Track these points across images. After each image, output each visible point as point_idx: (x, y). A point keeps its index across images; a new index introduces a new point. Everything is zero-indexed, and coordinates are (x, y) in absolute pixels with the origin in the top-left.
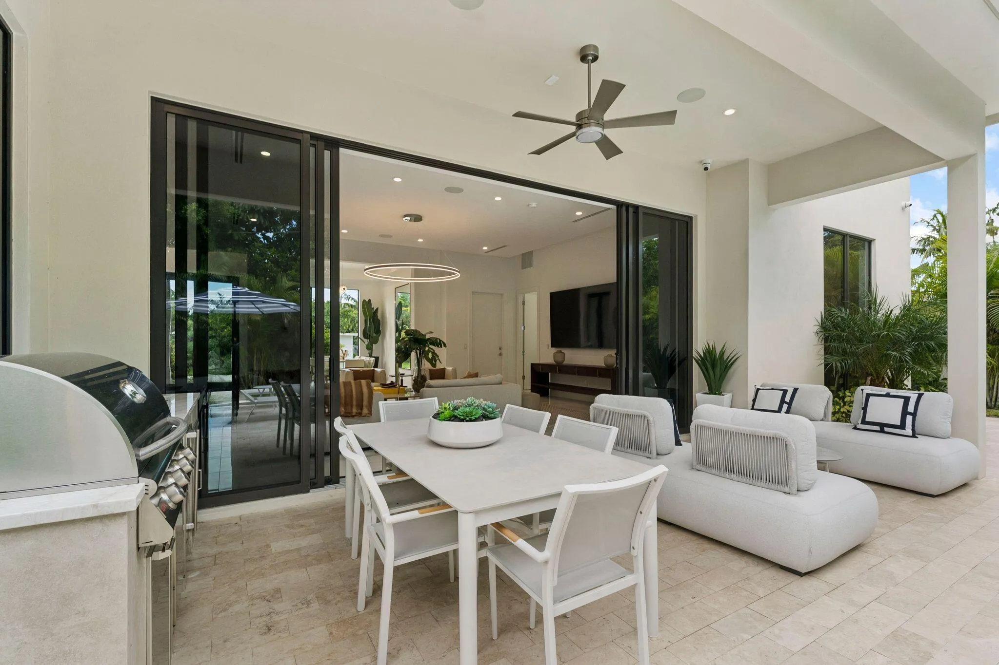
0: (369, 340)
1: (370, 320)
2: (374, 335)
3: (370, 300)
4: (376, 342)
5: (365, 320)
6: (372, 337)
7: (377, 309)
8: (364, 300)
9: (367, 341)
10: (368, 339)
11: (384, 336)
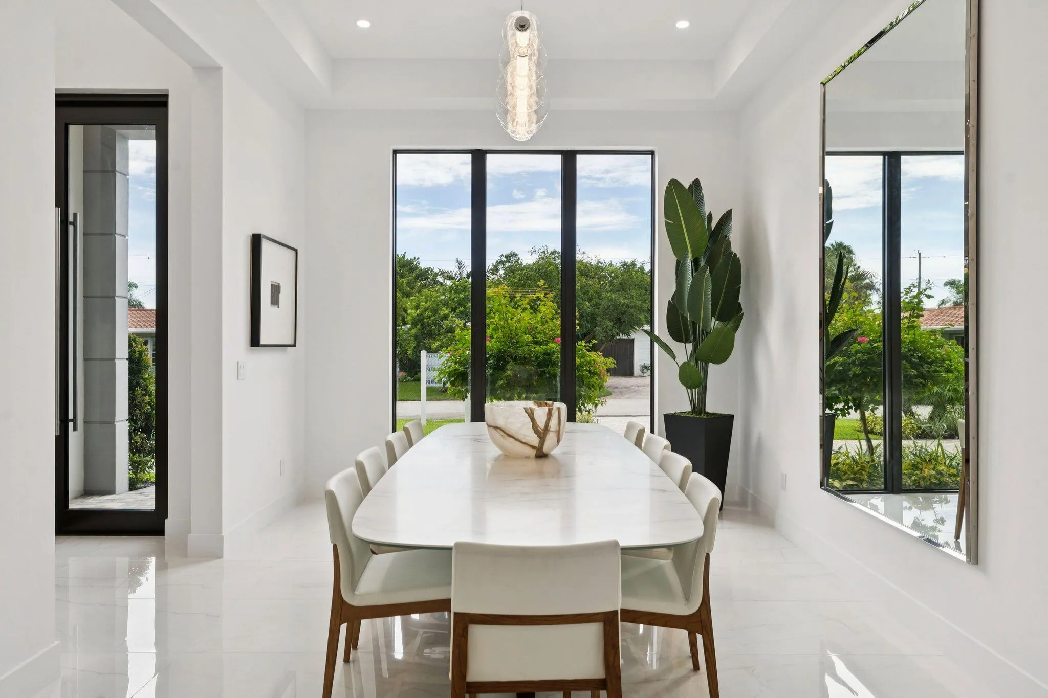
0: (690, 346)
1: (696, 262)
2: (714, 323)
3: (696, 184)
4: (721, 354)
5: (678, 263)
6: (705, 333)
7: (727, 217)
8: (674, 184)
9: (684, 352)
10: (687, 341)
11: (757, 326)
